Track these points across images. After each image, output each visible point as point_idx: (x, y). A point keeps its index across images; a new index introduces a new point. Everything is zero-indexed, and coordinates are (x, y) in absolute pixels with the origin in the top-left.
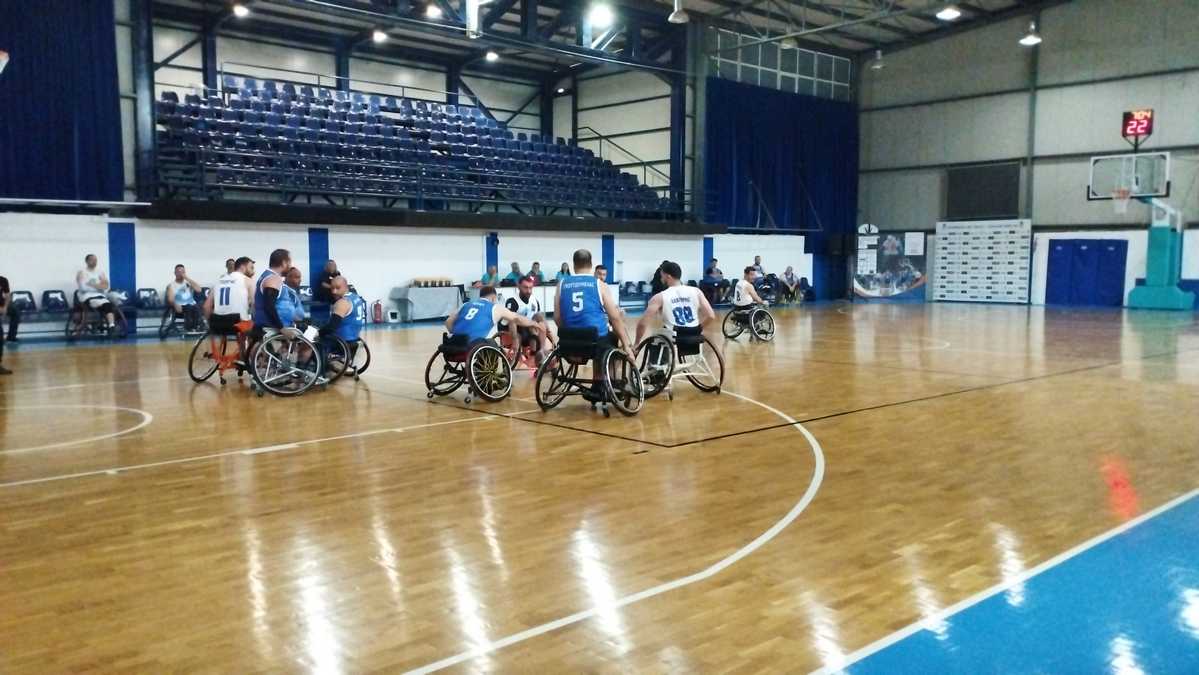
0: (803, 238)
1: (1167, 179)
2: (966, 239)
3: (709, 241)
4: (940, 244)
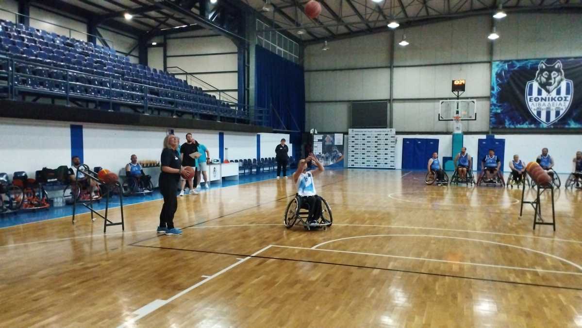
0: (289, 135)
1: (475, 112)
2: (364, 137)
3: (259, 137)
4: (351, 139)
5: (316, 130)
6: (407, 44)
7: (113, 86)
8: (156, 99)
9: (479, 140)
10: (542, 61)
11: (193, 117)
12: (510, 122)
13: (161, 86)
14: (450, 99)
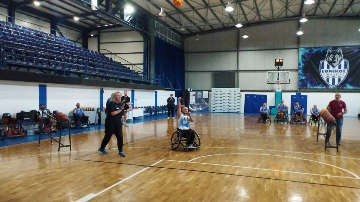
0: (175, 92)
1: (289, 78)
2: (221, 93)
3: (156, 93)
4: (213, 95)
5: (191, 89)
6: (248, 37)
7: (66, 60)
8: (93, 69)
9: (291, 95)
10: (329, 48)
11: (115, 80)
12: (310, 85)
13: (96, 61)
14: (274, 70)
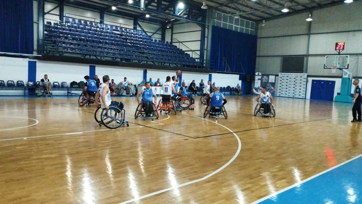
0: (239, 75)
1: (348, 63)
2: (287, 78)
3: (210, 75)
4: (280, 79)
